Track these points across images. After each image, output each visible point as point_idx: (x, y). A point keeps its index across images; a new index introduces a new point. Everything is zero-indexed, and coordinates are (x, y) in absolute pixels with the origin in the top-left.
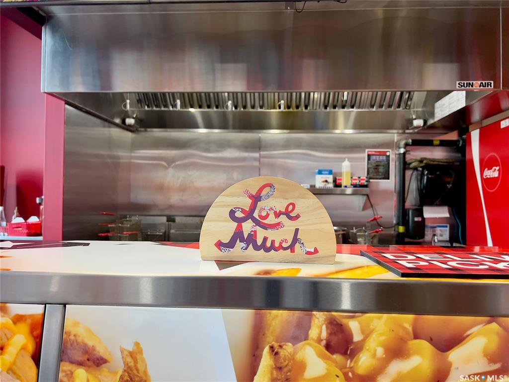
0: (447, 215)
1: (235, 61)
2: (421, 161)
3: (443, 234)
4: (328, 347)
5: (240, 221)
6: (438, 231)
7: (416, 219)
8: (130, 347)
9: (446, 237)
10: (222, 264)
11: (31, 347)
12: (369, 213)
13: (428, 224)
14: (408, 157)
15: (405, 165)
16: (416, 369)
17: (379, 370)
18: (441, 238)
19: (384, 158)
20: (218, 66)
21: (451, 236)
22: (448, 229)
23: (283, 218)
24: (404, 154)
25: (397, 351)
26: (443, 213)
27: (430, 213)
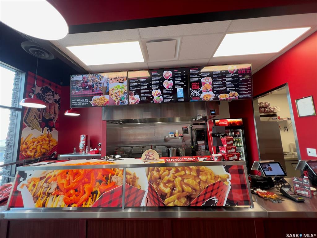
0: (204, 143)
1: (148, 112)
2: (196, 129)
3: (203, 148)
4: (157, 171)
5: (146, 156)
6: (202, 147)
7: (196, 144)
8: (134, 173)
9: (204, 149)
10: (144, 162)
11: (122, 173)
12: (184, 143)
13: (199, 145)
14: (193, 128)
15: (192, 130)
16: (166, 173)
17: (163, 173)
18: (202, 149)
19: (187, 128)
20: (144, 113)
21: (205, 149)
22: (204, 146)
23: (152, 155)
24: (192, 127)
25: (164, 171)
26: (202, 142)
27: (199, 143)
